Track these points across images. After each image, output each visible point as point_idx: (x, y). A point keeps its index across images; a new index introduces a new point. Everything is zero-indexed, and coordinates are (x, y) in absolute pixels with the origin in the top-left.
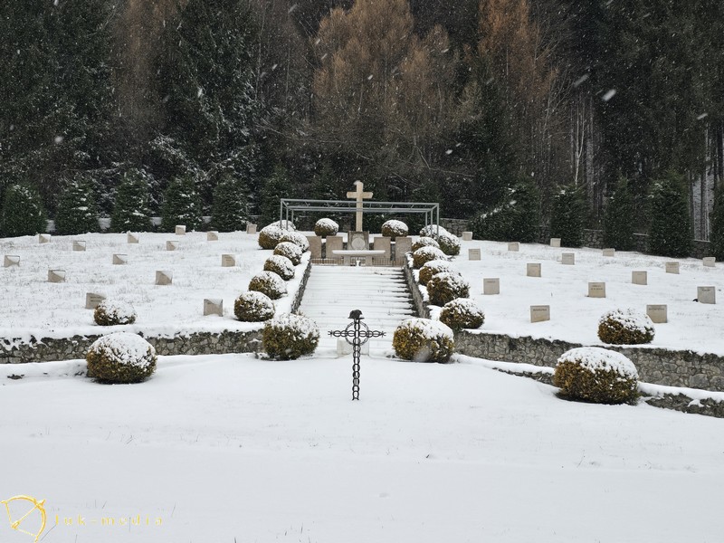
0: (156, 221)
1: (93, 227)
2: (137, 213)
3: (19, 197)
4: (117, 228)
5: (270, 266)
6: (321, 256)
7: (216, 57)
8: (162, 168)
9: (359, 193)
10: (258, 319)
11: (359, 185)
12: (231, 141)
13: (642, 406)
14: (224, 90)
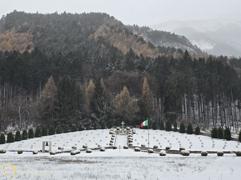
0: (93, 128)
1: (83, 129)
2: (90, 127)
3: (74, 126)
4: (87, 129)
5: (112, 136)
6: (117, 133)
7: (100, 101)
8: (93, 119)
9: (123, 123)
10: (111, 145)
11: (123, 122)
12: (103, 114)
13: (140, 152)
14: (102, 107)
